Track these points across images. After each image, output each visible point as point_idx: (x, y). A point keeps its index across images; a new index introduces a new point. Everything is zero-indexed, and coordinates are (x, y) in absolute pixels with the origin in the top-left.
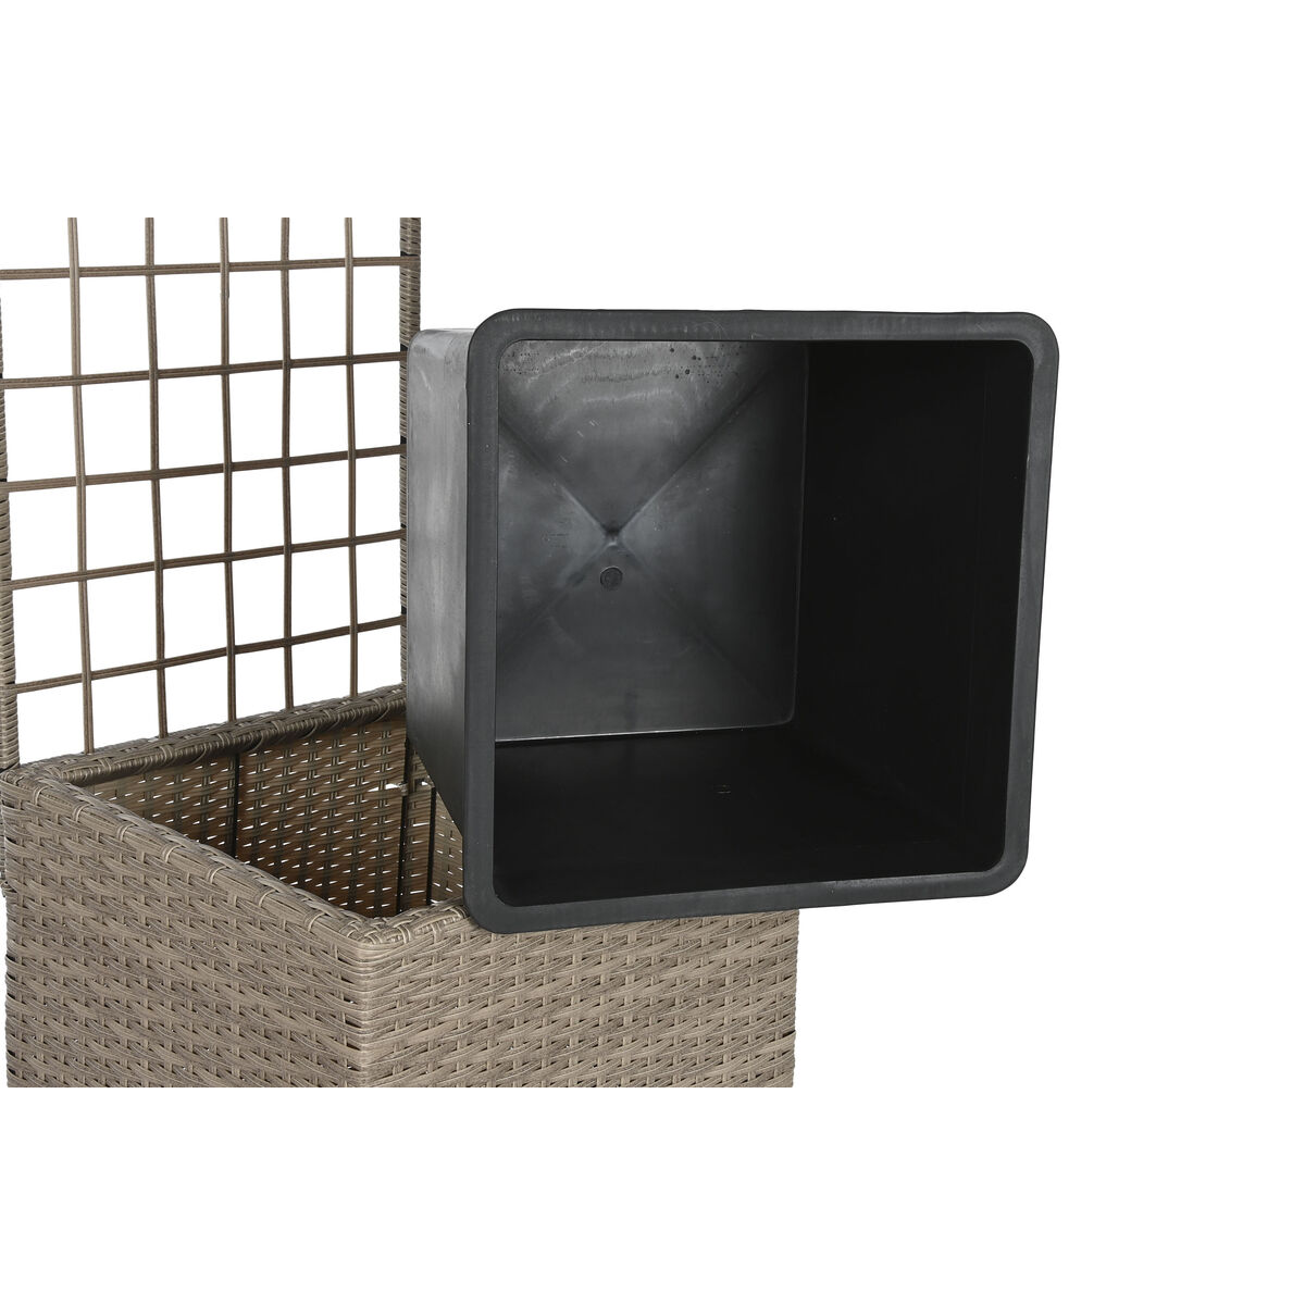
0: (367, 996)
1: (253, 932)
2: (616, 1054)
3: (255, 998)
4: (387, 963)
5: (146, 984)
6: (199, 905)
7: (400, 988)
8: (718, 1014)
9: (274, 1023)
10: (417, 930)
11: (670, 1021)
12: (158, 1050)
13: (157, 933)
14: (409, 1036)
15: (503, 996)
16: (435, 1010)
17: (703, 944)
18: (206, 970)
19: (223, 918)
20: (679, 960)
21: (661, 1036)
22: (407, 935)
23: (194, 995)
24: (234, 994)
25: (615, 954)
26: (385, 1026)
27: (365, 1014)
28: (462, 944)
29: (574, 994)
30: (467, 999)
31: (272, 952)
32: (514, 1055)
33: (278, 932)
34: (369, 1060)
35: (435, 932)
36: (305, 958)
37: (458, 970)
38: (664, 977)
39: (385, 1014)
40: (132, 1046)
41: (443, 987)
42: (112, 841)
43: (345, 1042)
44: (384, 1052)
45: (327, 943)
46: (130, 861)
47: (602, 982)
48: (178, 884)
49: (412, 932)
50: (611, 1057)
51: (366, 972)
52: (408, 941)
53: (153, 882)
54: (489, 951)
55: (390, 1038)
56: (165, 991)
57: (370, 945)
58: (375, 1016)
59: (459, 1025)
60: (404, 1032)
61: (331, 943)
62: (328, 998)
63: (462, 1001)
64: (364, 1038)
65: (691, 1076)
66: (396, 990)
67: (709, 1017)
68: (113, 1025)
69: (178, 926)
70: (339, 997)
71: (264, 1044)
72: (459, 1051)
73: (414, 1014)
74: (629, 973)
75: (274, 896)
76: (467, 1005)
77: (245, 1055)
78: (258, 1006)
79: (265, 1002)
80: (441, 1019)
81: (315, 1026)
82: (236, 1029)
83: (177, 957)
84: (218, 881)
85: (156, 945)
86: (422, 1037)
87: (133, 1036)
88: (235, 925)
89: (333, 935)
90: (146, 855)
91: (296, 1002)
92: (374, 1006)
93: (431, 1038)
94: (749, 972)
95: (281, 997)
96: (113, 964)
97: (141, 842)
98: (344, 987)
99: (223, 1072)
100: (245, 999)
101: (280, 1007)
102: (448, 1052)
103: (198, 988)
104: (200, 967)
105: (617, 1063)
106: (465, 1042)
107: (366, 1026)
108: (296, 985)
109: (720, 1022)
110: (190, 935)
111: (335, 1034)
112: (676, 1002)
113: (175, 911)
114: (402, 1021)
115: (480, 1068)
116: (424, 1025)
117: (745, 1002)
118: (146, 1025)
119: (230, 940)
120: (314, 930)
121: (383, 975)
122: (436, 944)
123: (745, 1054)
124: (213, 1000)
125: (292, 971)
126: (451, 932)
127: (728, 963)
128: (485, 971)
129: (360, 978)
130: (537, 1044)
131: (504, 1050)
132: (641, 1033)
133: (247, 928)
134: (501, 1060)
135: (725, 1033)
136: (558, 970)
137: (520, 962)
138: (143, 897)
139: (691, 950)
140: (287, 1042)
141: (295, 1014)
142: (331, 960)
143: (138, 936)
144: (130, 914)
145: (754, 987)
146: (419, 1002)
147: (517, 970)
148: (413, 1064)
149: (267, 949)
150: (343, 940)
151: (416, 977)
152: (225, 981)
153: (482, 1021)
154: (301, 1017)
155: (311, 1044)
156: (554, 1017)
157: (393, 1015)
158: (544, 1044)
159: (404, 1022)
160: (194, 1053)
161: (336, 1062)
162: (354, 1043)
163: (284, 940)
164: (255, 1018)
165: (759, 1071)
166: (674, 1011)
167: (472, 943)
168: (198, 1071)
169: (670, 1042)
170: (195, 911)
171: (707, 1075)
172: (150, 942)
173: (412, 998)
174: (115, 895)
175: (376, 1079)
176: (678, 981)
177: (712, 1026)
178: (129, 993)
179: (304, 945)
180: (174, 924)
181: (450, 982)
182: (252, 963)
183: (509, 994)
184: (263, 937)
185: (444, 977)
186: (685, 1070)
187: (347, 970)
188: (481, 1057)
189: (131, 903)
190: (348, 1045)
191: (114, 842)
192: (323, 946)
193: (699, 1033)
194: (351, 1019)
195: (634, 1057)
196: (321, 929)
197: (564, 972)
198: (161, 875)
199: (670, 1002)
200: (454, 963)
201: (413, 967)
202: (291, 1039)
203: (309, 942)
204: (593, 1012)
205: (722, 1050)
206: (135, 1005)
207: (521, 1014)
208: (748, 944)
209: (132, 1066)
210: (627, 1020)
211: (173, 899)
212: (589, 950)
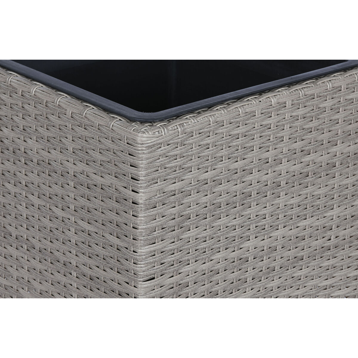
0: (142, 164)
1: (80, 131)
2: (277, 201)
3: (81, 166)
4: (154, 145)
5: (23, 162)
6: (51, 117)
7: (161, 159)
8: (331, 182)
9: (92, 180)
10: (170, 128)
11: (306, 185)
12: (30, 197)
13: (29, 134)
14: (166, 186)
15: (216, 167)
16: (179, 173)
17: (324, 143)
18: (55, 153)
19: (64, 124)
20: (311, 151)
21: (301, 193)
22: (164, 131)
23: (49, 166)
24: (70, 165)
25: (277, 146)
26: (153, 180)
27: (142, 173)
28: (194, 136)
29: (254, 167)
30: (197, 167)
31: (91, 141)
32: (222, 200)
33: (94, 130)
34: (144, 199)
35: (179, 129)
36: (108, 143)
37: (192, 151)
38: (303, 160)
39: (152, 173)
40: (17, 195)
41: (184, 160)
42: (4, 85)
43: (131, 189)
44: (152, 194)
45: (120, 135)
46: (14, 95)
47: (270, 161)
48: (39, 106)
49: (167, 129)
50: (273, 203)
51: (142, 150)
52: (165, 134)
53: (26, 106)
54: (209, 141)
55: (155, 187)
56: (34, 165)
57: (144, 135)
58: (147, 175)
59: (192, 182)
60: (163, 184)
61: (123, 135)
62: (121, 165)
63: (194, 169)
64: (141, 187)
65: (316, 215)
66: (158, 161)
67: (327, 184)
68: (7, 185)
69: (40, 129)
70: (127, 165)
71: (87, 191)
72: (192, 196)
73: (168, 175)
74: (285, 157)
75: (91, 111)
76: (197, 171)
77: (77, 198)
78: (83, 171)
79: (87, 169)
80: (183, 178)
81: (115, 181)
82: (72, 184)
83: (40, 146)
84: (61, 104)
85: (28, 140)
86: (172, 187)
87: (17, 190)
88: (71, 127)
89: (124, 130)
90: (22, 91)
91: (104, 168)
92: (147, 169)
93: (177, 188)
94: (349, 160)
95: (96, 165)
96: (6, 152)
97: (19, 85)
98: (130, 159)
99: (65, 208)
100: (77, 168)
101: (95, 171)
102: (186, 196)
103: (51, 163)
104: (52, 151)
105: (277, 206)
106: (196, 191)
107: (142, 180)
108: (104, 159)
109: (333, 186)
110: (46, 134)
111: (125, 185)
112: (310, 174)
113: (38, 121)
114: (162, 178)
115: (203, 206)
116: (174, 181)
117: (347, 176)
118: (24, 184)
119: (68, 136)
120: (113, 128)
121: (151, 152)
122: (180, 136)
123: (346, 204)
124: (59, 169)
125: (101, 151)
126: (188, 130)
127: (338, 154)
128: (207, 152)
129: (139, 153)
130: (235, 194)
131: (217, 197)
132: (290, 191)
133: (77, 129)
134: (215, 202)
135: (335, 193)
136: (246, 154)
137: (225, 148)
138: (21, 115)
139: (318, 146)
140: (99, 190)
141: (103, 175)
142: (123, 144)
143: (19, 136)
144: (14, 124)
145: (351, 168)
146: (171, 168)
147: (224, 152)
148: (168, 202)
149: (88, 139)
150: (130, 133)
151: (169, 154)
152: (66, 158)
153: (205, 180)
154: (107, 176)
155: (112, 191)
156: (244, 180)
157: (156, 175)
158: (238, 194)
159: (163, 179)
160: (50, 198)
161: (126, 200)
162: (135, 189)
163: (97, 134)
164: (82, 178)
165: (353, 214)
166: (308, 179)
167: (200, 136)
168: (52, 208)
169: (305, 196)
170: (49, 120)
171: (325, 215)
172: (26, 139)
173: (167, 166)
174: (6, 114)
175: (148, 209)
176: (311, 163)
177: (328, 188)
178: (15, 167)
179: (108, 136)
180: (38, 129)
181: (187, 158)
182: (80, 148)
183: (219, 166)
184: (86, 133)
185: (185, 154)
186: (314, 212)
187: (131, 149)
188: (204, 199)
189: (15, 118)
190: (133, 191)
191: (5, 85)
192: (118, 137)
193: (322, 191)
194: (134, 176)
195: (286, 203)
196: (118, 127)
197: (249, 155)
198: (31, 102)
199: (306, 174)
200: (190, 147)
201: (168, 148)
202: (102, 189)
203: (111, 134)
204: (265, 178)
205: (334, 202)
206: (18, 173)
207: (226, 178)
208: (349, 144)
209: (17, 206)
210: (283, 183)
211: (37, 115)
212: (263, 143)
